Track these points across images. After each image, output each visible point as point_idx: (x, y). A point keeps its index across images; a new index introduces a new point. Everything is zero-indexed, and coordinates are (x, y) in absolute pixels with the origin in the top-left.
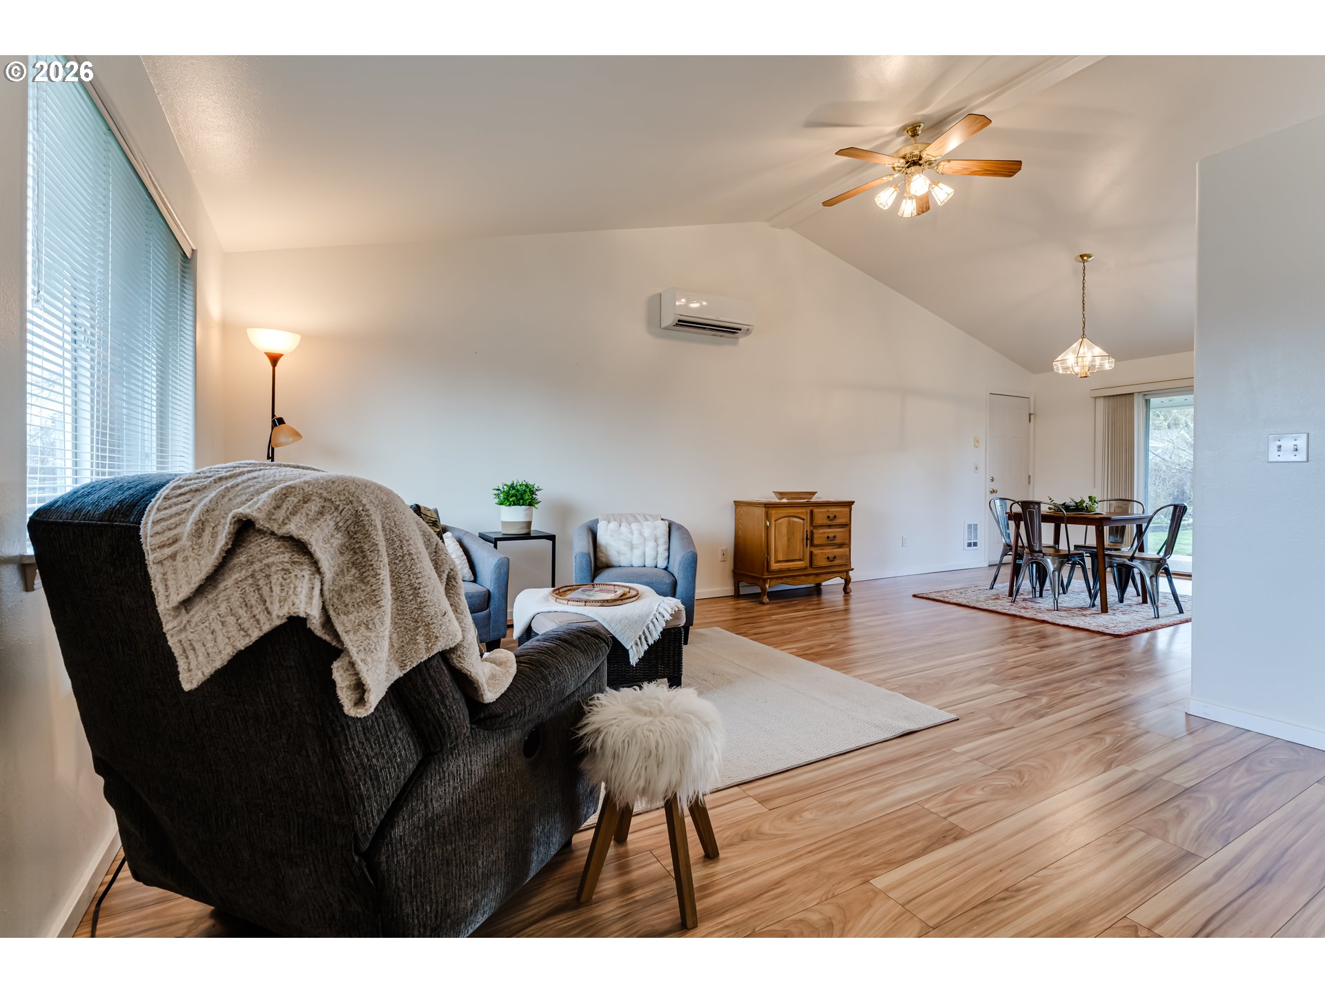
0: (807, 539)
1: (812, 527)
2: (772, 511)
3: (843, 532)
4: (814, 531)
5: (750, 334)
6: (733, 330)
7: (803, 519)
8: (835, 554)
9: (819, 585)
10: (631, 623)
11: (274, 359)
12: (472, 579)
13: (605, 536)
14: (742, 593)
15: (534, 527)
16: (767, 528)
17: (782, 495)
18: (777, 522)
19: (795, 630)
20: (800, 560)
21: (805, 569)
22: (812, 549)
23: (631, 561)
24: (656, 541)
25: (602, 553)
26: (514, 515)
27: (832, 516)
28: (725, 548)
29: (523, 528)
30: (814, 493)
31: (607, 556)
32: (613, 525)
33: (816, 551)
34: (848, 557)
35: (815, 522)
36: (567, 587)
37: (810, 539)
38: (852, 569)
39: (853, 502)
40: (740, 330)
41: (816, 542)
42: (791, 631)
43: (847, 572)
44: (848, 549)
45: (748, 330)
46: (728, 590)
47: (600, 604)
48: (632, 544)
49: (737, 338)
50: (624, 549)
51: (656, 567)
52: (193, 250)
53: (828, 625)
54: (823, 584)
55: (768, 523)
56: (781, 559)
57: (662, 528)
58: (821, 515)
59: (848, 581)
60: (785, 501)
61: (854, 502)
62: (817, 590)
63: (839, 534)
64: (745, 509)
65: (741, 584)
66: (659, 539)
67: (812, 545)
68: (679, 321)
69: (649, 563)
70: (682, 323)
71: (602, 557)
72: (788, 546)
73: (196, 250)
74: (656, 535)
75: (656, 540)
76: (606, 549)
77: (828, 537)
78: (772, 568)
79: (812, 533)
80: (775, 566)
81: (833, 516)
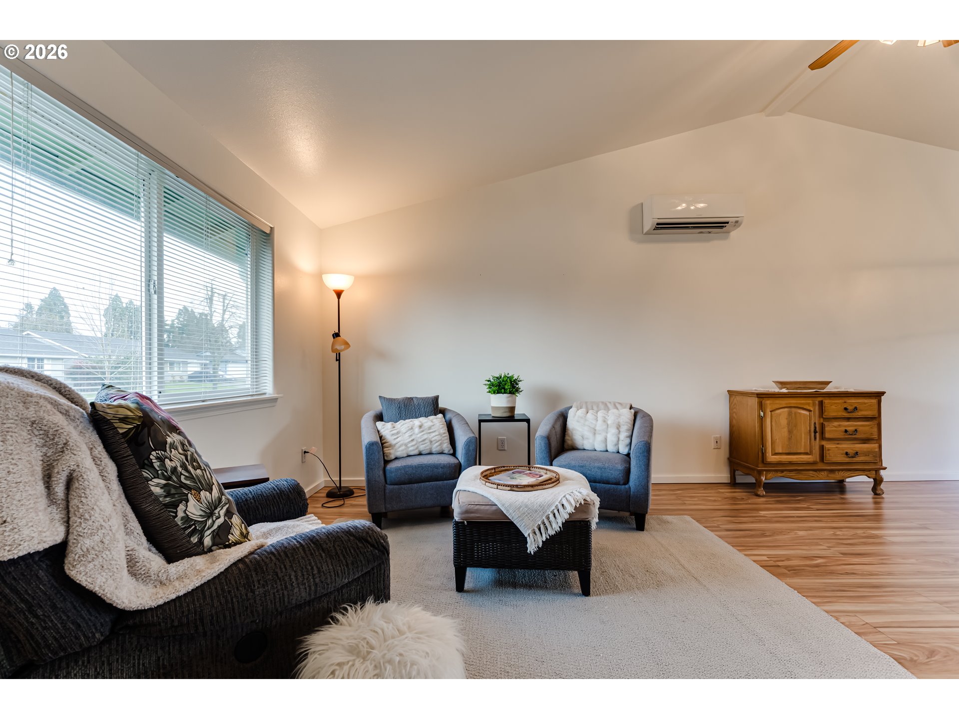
0: (815, 432)
1: (822, 420)
2: (768, 402)
3: (869, 426)
4: (826, 423)
5: (740, 226)
6: (719, 225)
7: (810, 411)
8: (857, 450)
9: (841, 482)
10: (530, 511)
11: (339, 294)
12: (452, 452)
13: (574, 423)
14: (738, 481)
15: (518, 412)
16: (762, 420)
17: (782, 384)
18: (773, 413)
19: (781, 532)
20: (806, 454)
21: (814, 463)
22: (824, 443)
23: (594, 445)
24: (618, 429)
25: (569, 436)
26: (500, 401)
27: (850, 408)
28: (718, 436)
29: (505, 412)
30: (828, 383)
31: (572, 440)
32: (581, 412)
33: (828, 445)
34: (878, 455)
35: (826, 414)
36: (504, 467)
37: (820, 432)
38: (885, 468)
39: (883, 393)
40: (728, 223)
41: (827, 435)
42: (774, 533)
43: (877, 471)
44: (876, 445)
45: (737, 222)
46: (723, 476)
47: (509, 488)
48: (595, 430)
49: (729, 232)
50: (588, 434)
51: (618, 452)
52: (271, 227)
53: (830, 532)
54: (848, 480)
55: (762, 414)
56: (781, 452)
57: (627, 415)
58: (834, 408)
59: (878, 481)
60: (784, 390)
61: (885, 393)
62: (840, 487)
63: (861, 428)
64: (739, 398)
65: (737, 473)
66: (622, 426)
67: (823, 438)
68: (658, 224)
69: (611, 448)
70: (662, 226)
71: (568, 440)
72: (790, 439)
73: (274, 227)
74: (619, 422)
75: (618, 427)
76: (572, 433)
77: (846, 431)
78: (769, 460)
79: (822, 426)
80: (771, 458)
81: (853, 407)
